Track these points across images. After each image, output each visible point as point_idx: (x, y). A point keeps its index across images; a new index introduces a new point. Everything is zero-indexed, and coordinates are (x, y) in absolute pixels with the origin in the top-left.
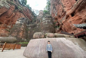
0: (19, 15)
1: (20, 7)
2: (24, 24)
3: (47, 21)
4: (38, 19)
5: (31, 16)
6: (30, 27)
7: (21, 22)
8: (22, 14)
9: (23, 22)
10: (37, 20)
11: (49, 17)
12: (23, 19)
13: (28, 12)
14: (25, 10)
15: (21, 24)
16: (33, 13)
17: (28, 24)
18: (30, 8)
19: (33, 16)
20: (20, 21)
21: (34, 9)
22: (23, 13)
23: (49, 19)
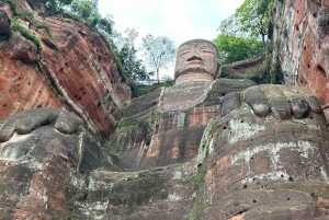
0: (7, 87)
1: (25, 25)
2: (51, 170)
3: (276, 148)
4: (168, 117)
5: (108, 86)
6: (99, 195)
7: (23, 149)
8: (31, 75)
9: (40, 152)
10: (155, 123)
11: (290, 115)
12: (48, 122)
13: (83, 59)
14: (59, 45)
15: (23, 174)
16: (122, 67)
17: (86, 167)
18: (104, 23)
19: (119, 91)
20: (16, 139)
21: (133, 34)
22: (43, 71)
23: (293, 134)
